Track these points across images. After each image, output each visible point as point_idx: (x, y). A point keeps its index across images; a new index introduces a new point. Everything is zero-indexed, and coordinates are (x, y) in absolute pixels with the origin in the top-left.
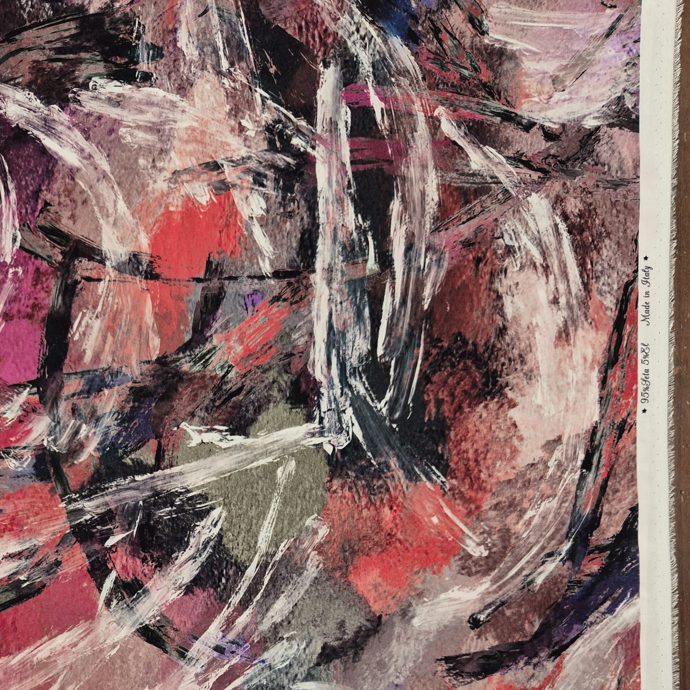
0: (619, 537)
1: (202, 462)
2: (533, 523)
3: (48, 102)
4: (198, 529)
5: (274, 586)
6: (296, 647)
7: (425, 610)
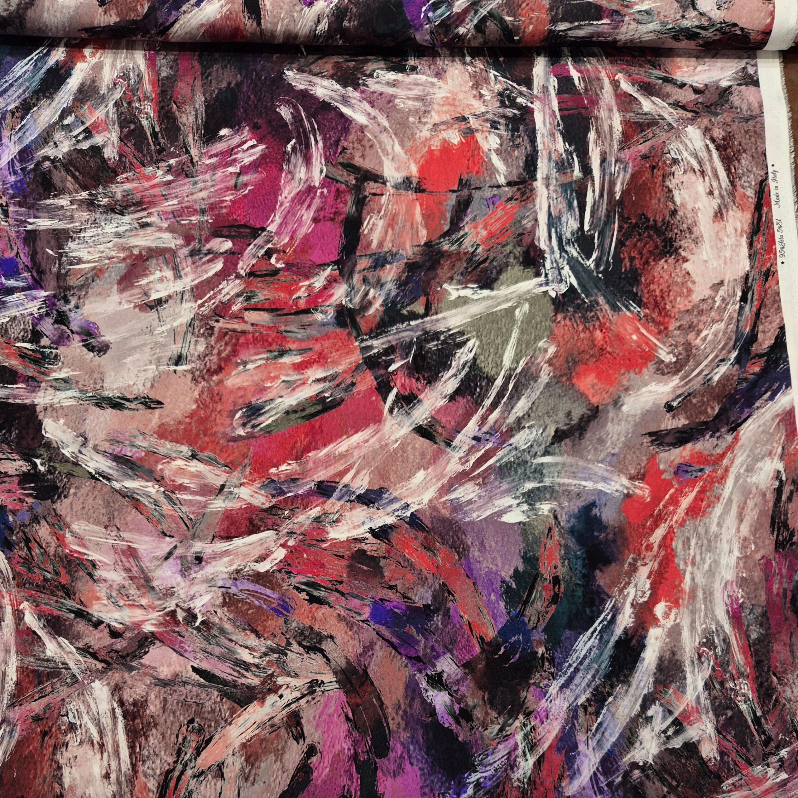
0: (772, 348)
1: (459, 310)
2: (708, 339)
3: (345, 86)
4: (458, 355)
5: (516, 391)
6: (535, 433)
7: (632, 400)
